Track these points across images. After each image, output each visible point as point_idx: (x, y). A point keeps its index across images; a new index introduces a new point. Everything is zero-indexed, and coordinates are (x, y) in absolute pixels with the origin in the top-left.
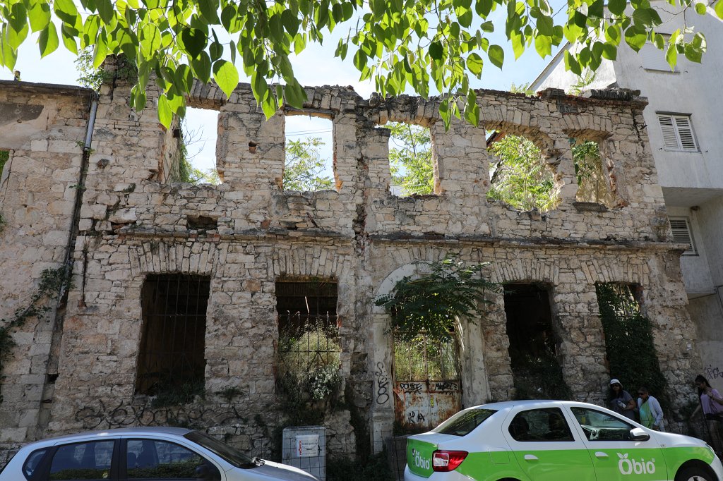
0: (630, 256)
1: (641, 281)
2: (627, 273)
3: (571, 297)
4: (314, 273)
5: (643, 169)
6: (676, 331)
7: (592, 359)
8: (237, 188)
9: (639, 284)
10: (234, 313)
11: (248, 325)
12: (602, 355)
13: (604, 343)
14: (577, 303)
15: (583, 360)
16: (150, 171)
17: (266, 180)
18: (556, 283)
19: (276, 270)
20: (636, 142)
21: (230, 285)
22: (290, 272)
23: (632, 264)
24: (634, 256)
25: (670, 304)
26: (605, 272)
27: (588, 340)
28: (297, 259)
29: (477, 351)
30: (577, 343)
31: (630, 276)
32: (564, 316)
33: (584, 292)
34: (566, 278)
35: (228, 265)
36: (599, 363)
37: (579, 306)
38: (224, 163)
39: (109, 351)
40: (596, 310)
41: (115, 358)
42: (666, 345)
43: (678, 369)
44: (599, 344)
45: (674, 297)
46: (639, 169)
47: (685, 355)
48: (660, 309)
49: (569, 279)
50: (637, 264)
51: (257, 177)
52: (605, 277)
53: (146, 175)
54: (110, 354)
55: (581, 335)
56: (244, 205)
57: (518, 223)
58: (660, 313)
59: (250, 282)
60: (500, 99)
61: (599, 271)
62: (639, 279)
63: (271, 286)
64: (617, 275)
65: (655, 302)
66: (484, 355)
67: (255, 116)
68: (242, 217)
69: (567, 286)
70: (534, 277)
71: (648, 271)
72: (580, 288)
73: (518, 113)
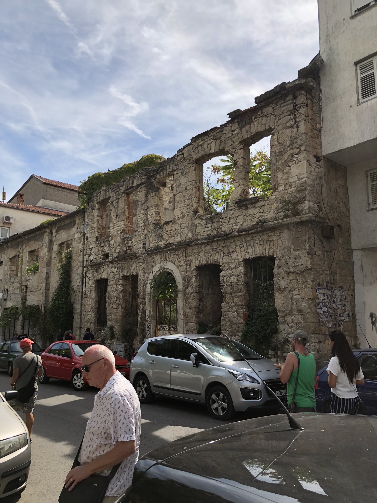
0: (269, 235)
1: (275, 254)
2: (265, 249)
3: (228, 273)
4: (132, 274)
5: (292, 151)
6: (296, 292)
7: (236, 314)
8: (113, 238)
9: (273, 256)
10: (112, 294)
11: (115, 299)
12: (242, 311)
14: (230, 276)
15: (229, 314)
16: (96, 237)
17: (120, 232)
18: (221, 264)
19: (122, 274)
20: (291, 127)
21: (111, 282)
22: (125, 274)
23: (271, 241)
24: (273, 234)
25: (292, 270)
26: (250, 251)
27: (235, 301)
28: (127, 268)
29: (180, 310)
30: (228, 303)
31: (267, 251)
32: (223, 286)
33: (235, 268)
34: (226, 259)
35: (111, 274)
36: (240, 317)
37: (232, 278)
39: (89, 311)
40: (242, 280)
41: (91, 313)
42: (284, 303)
43: (292, 322)
44: (240, 303)
45: (296, 264)
46: (289, 153)
47: (300, 311)
48: (284, 275)
49: (228, 260)
50: (274, 240)
51: (117, 231)
52: (250, 254)
55: (231, 298)
56: (115, 246)
57: (205, 227)
58: (283, 278)
59: (116, 280)
61: (246, 251)
62: (274, 252)
63: (121, 281)
64: (258, 251)
65: (281, 270)
66: (184, 312)
67: (117, 201)
68: (114, 251)
69: (226, 265)
70: (209, 262)
71: (281, 245)
72: (233, 266)
73: (213, 144)
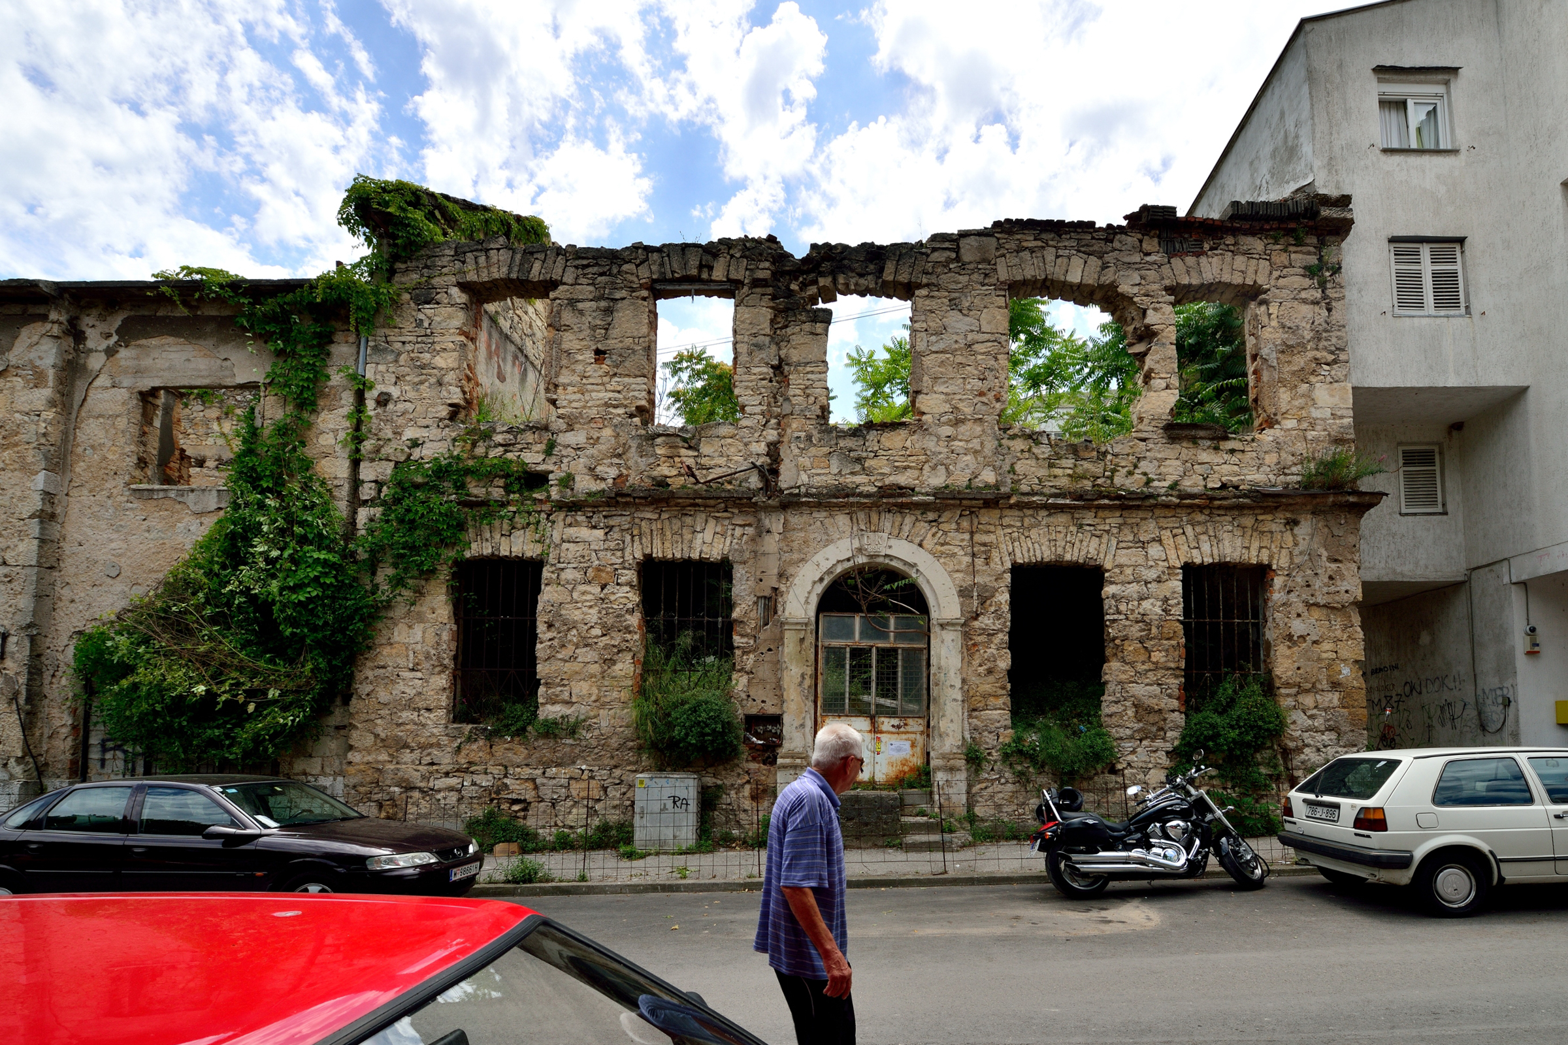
0: (1260, 518)
1: (1275, 562)
2: (1248, 548)
3: (1133, 589)
4: (695, 555)
5: (1319, 355)
6: (1327, 646)
7: (1156, 689)
8: (577, 426)
9: (1269, 566)
10: (576, 615)
11: (597, 631)
12: (1175, 683)
13: (1183, 665)
14: (1141, 599)
15: (1139, 690)
16: (451, 405)
17: (621, 411)
18: (1108, 566)
19: (636, 552)
20: (1315, 303)
21: (569, 574)
22: (657, 553)
23: (1262, 533)
24: (1269, 517)
25: (1321, 600)
26: (1206, 547)
27: (1154, 659)
28: (668, 533)
29: (952, 673)
30: (1132, 664)
31: (1254, 553)
32: (1114, 621)
33: (1159, 580)
34: (1129, 557)
35: (565, 545)
36: (1170, 696)
37: (1146, 604)
38: (556, 386)
39: (411, 666)
40: (1178, 611)
41: (419, 675)
42: (1299, 668)
43: (1316, 707)
44: (1172, 665)
45: (1332, 589)
46: (1310, 354)
47: (1335, 685)
48: (1301, 608)
49: (1134, 559)
50: (1272, 532)
51: (607, 405)
52: (1205, 554)
53: (444, 412)
54: (413, 670)
55: (1142, 651)
56: (588, 452)
57: (1051, 466)
58: (1299, 615)
59: (599, 569)
60: (1044, 236)
61: (1195, 544)
62: (1271, 557)
63: (630, 575)
64: (1228, 551)
65: (1293, 597)
66: (964, 681)
67: (603, 304)
68: (585, 471)
69: (1129, 571)
70: (1068, 557)
71: (1290, 544)
72: (1152, 574)
73: (1077, 262)
